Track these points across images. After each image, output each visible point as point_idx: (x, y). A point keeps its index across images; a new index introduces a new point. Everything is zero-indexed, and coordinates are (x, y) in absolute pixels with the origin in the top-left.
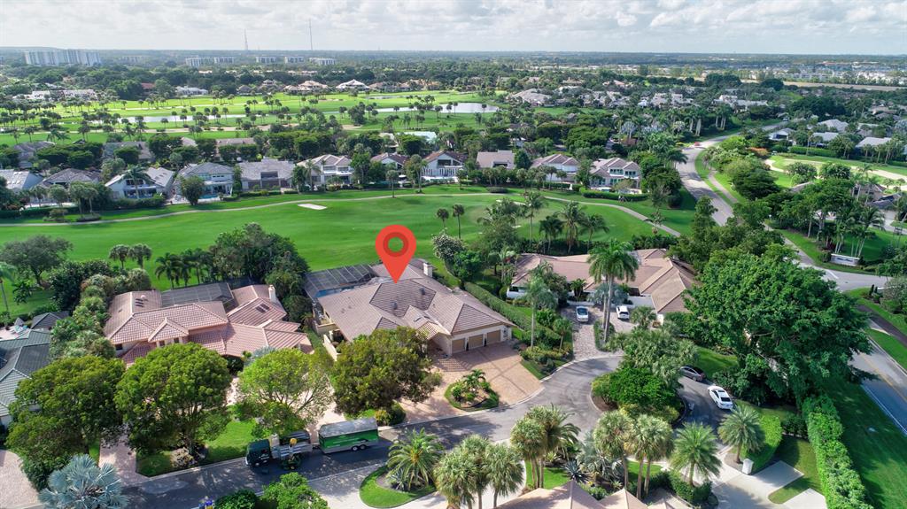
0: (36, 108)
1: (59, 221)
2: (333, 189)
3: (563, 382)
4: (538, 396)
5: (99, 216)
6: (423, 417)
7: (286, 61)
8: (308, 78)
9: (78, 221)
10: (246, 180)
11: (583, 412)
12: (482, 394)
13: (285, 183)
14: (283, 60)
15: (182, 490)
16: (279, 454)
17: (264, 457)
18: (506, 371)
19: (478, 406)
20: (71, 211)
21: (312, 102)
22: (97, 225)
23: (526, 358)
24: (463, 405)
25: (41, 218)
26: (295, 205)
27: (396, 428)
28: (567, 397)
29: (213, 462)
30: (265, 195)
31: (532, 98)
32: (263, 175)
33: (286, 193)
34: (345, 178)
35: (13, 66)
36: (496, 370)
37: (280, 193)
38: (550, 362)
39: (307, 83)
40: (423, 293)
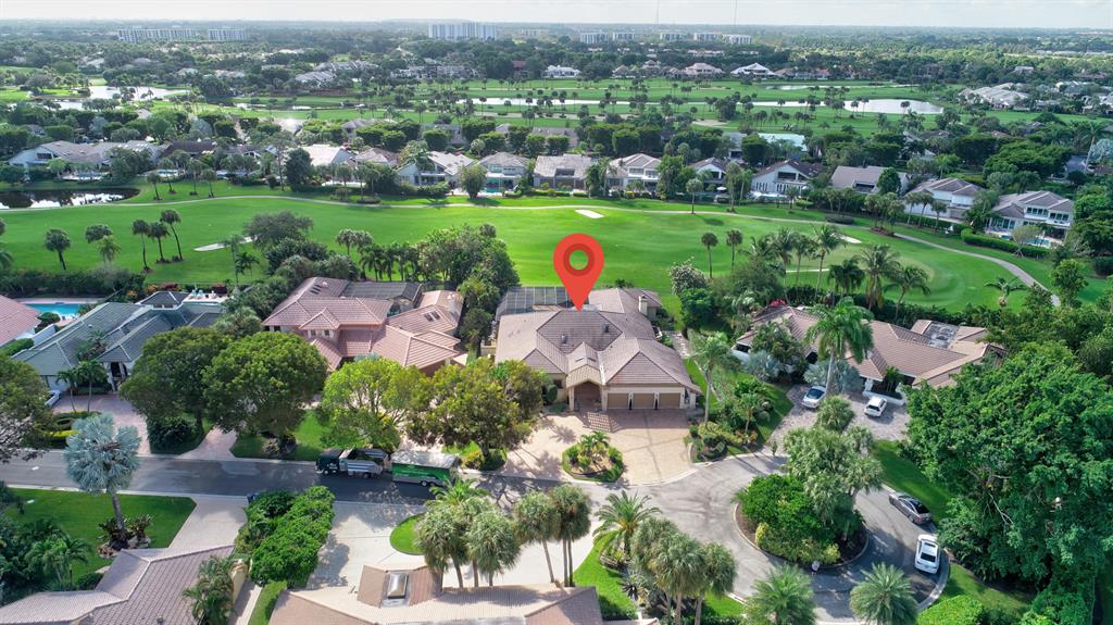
0: (403, 84)
1: (342, 201)
2: (630, 196)
3: (719, 474)
4: (674, 483)
5: (378, 198)
6: (521, 471)
7: (695, 38)
8: (702, 60)
9: (359, 202)
10: (538, 175)
11: (711, 517)
12: (606, 464)
13: (579, 185)
14: (692, 37)
15: (252, 477)
16: (346, 466)
17: (332, 466)
18: (657, 444)
19: (590, 475)
20: (356, 191)
21: (684, 89)
22: (372, 209)
23: (695, 435)
24: (573, 470)
25: (328, 195)
26: (572, 211)
27: (484, 475)
28: (709, 493)
29: (293, 459)
30: (552, 195)
31: (996, 97)
32: (559, 172)
33: (575, 195)
34: (651, 185)
35: (415, 40)
36: (647, 441)
37: (568, 195)
38: (720, 447)
39: (696, 66)
40: (607, 330)
